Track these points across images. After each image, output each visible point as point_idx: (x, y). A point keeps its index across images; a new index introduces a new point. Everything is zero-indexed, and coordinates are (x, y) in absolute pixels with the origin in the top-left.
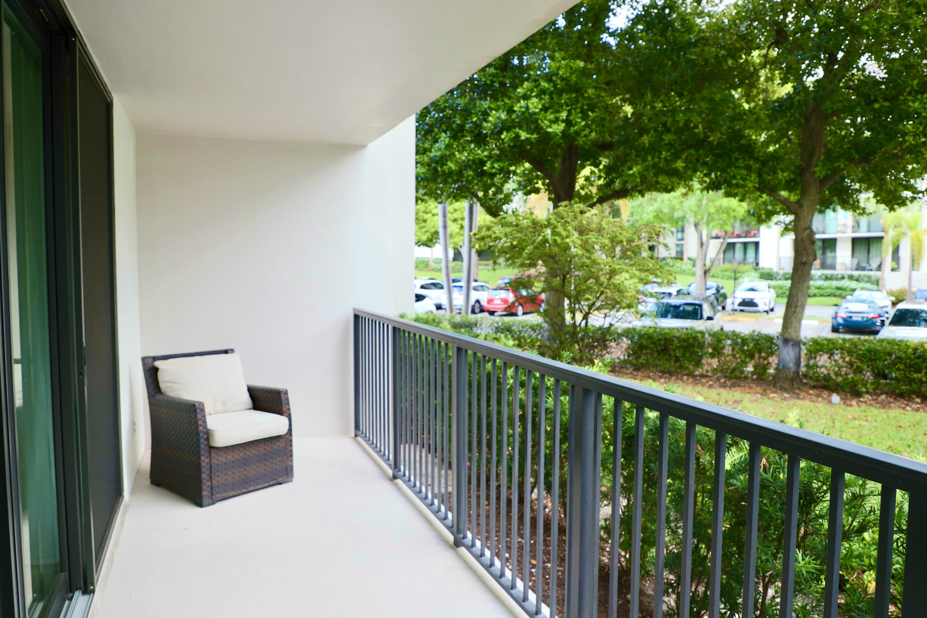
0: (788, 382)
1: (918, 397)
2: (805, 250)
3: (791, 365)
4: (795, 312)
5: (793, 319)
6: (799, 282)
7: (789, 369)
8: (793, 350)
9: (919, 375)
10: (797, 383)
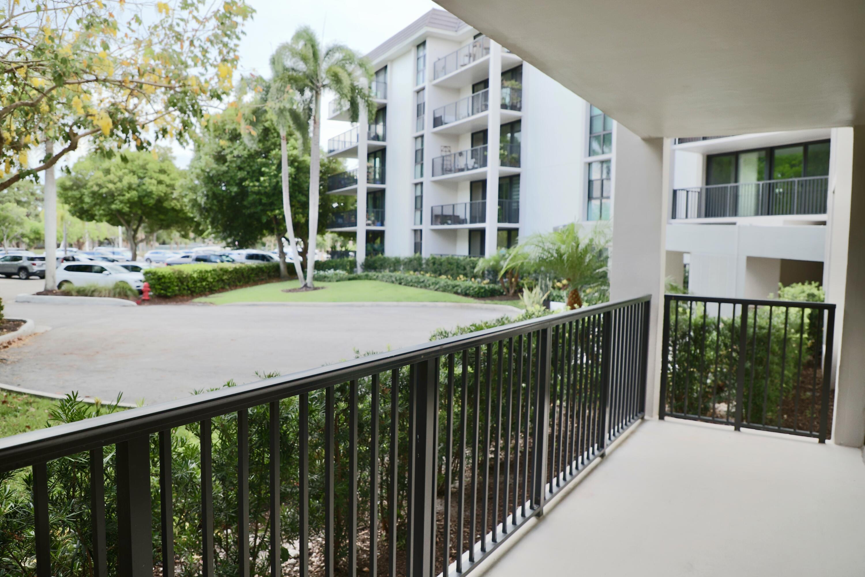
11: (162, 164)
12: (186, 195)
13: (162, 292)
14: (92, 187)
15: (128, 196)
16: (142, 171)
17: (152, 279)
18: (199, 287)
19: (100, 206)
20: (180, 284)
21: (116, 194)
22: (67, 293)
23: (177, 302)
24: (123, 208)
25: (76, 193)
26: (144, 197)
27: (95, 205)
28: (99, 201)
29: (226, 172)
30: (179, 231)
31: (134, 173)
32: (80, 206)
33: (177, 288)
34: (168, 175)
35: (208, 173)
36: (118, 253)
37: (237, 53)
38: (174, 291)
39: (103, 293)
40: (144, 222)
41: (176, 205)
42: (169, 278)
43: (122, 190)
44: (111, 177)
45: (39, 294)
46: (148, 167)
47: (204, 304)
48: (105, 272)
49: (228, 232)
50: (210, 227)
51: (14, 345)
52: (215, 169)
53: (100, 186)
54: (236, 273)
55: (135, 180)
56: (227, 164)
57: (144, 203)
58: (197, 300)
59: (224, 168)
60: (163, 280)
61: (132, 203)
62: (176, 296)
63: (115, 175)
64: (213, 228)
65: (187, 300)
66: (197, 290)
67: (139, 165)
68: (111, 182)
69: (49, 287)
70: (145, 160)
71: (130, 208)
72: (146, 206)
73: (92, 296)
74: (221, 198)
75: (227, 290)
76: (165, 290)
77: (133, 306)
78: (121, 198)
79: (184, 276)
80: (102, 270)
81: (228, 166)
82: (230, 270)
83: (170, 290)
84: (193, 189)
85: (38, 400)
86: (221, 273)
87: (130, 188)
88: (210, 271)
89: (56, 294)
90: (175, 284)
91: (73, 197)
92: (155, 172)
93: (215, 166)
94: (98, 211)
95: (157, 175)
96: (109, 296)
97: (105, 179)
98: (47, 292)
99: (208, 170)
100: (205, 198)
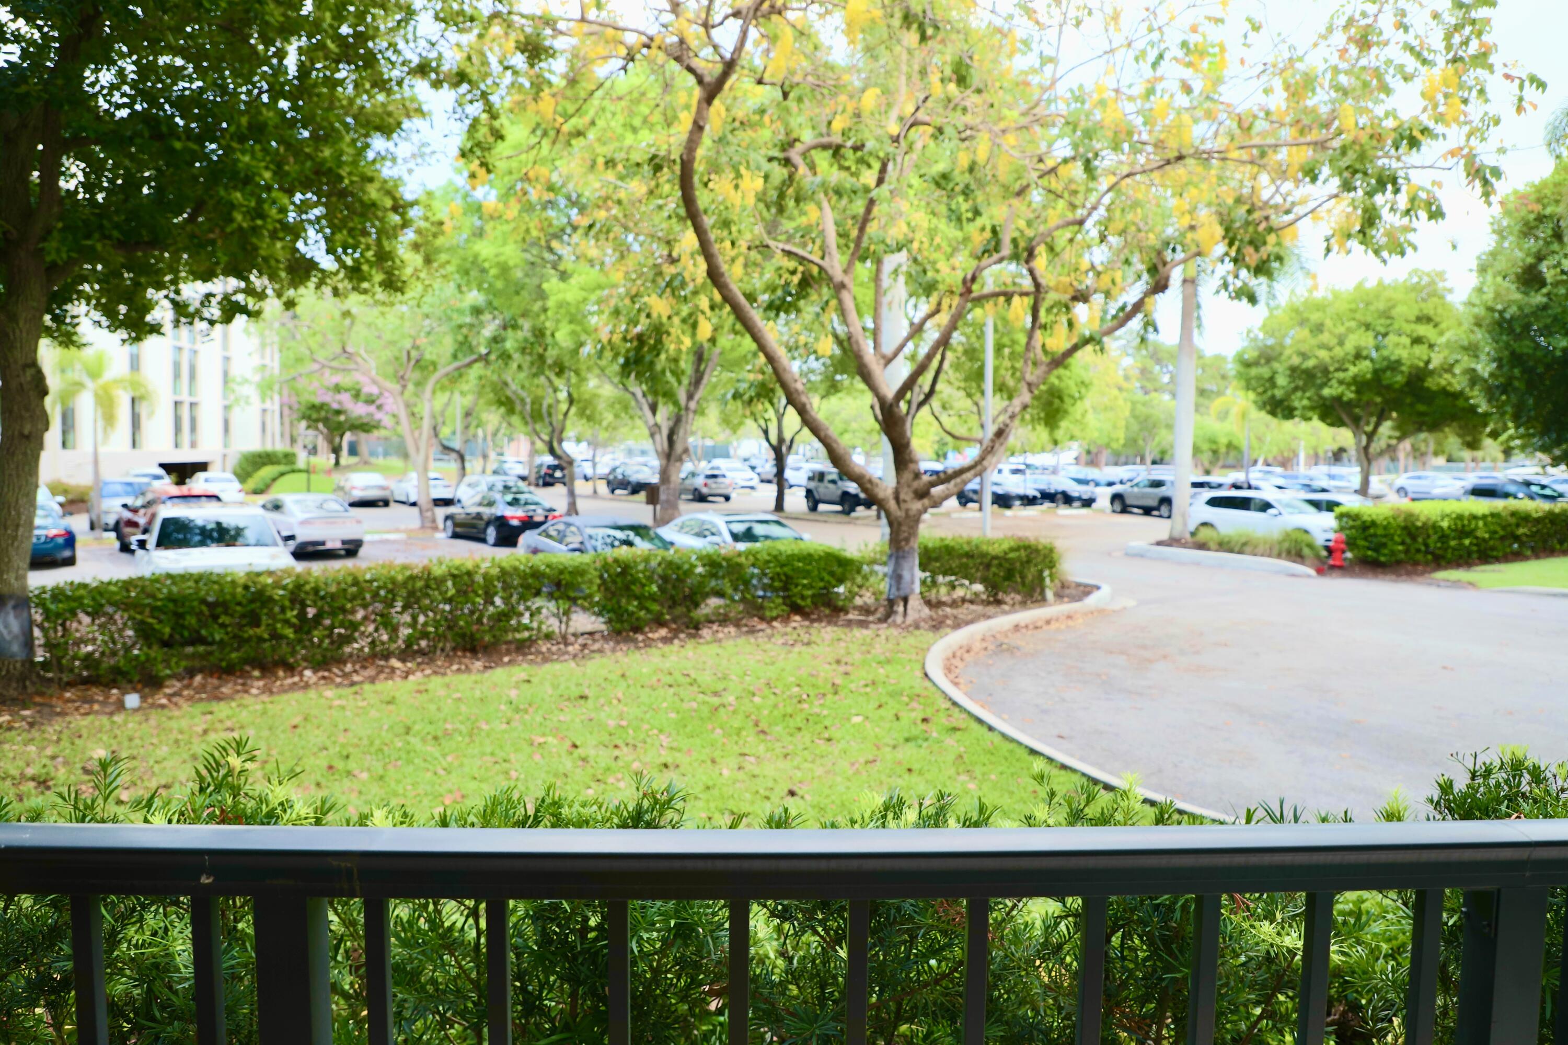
0: (14, 685)
1: (254, 668)
2: (27, 410)
3: (15, 648)
4: (15, 538)
5: (12, 552)
6: (18, 476)
7: (13, 656)
8: (16, 617)
9: (258, 631)
10: (33, 683)
11: (1423, 305)
12: (1457, 361)
13: (1370, 553)
14: (1290, 357)
15: (1353, 370)
16: (1383, 321)
17: (1352, 528)
18: (1454, 549)
19: (1304, 391)
20: (1408, 540)
21: (1331, 369)
22: (1202, 546)
23: (1399, 575)
24: (1342, 394)
25: (1265, 372)
26: (1384, 370)
27: (1296, 389)
28: (1301, 383)
29: (1545, 307)
30: (1459, 435)
31: (1368, 327)
32: (1269, 393)
33: (1400, 548)
34: (1436, 326)
35: (1501, 312)
36: (1341, 478)
37: (1485, 38)
38: (1393, 553)
39: (1261, 549)
40: (1389, 418)
41: (1450, 384)
42: (1385, 528)
43: (1343, 361)
44: (1325, 337)
45: (1159, 543)
46: (1394, 313)
47: (1457, 584)
48: (1270, 511)
49: (1554, 436)
50: (1510, 424)
51: (1054, 626)
52: (1514, 302)
53: (1304, 356)
54: (1552, 522)
55: (1367, 340)
56: (1544, 291)
57: (1385, 382)
58: (1441, 575)
59: (1538, 299)
60: (1372, 531)
61: (1360, 384)
62: (1399, 563)
63: (1331, 333)
64: (1517, 428)
65: (1422, 574)
66: (1449, 555)
67: (1377, 311)
68: (1323, 346)
69: (1176, 534)
70: (1389, 300)
71: (1358, 392)
72: (1389, 387)
73: (1240, 552)
74: (1531, 363)
75: (1526, 558)
76: (1376, 550)
77: (1309, 576)
78: (1341, 375)
79: (1419, 524)
80: (1265, 506)
81: (1548, 295)
82: (1535, 515)
83: (1386, 551)
84: (1472, 350)
85: (974, 726)
86: (1513, 521)
87: (1358, 356)
88: (1484, 517)
89: (1185, 546)
90: (1397, 539)
91: (1259, 378)
92: (1408, 321)
93: (1517, 296)
94: (1299, 402)
95: (1413, 326)
96: (1270, 556)
97: (1314, 341)
98: (1173, 542)
99: (1499, 307)
100: (1495, 365)
